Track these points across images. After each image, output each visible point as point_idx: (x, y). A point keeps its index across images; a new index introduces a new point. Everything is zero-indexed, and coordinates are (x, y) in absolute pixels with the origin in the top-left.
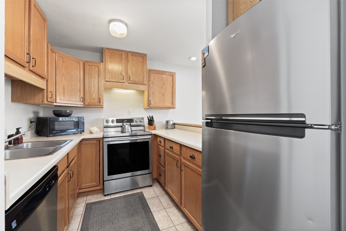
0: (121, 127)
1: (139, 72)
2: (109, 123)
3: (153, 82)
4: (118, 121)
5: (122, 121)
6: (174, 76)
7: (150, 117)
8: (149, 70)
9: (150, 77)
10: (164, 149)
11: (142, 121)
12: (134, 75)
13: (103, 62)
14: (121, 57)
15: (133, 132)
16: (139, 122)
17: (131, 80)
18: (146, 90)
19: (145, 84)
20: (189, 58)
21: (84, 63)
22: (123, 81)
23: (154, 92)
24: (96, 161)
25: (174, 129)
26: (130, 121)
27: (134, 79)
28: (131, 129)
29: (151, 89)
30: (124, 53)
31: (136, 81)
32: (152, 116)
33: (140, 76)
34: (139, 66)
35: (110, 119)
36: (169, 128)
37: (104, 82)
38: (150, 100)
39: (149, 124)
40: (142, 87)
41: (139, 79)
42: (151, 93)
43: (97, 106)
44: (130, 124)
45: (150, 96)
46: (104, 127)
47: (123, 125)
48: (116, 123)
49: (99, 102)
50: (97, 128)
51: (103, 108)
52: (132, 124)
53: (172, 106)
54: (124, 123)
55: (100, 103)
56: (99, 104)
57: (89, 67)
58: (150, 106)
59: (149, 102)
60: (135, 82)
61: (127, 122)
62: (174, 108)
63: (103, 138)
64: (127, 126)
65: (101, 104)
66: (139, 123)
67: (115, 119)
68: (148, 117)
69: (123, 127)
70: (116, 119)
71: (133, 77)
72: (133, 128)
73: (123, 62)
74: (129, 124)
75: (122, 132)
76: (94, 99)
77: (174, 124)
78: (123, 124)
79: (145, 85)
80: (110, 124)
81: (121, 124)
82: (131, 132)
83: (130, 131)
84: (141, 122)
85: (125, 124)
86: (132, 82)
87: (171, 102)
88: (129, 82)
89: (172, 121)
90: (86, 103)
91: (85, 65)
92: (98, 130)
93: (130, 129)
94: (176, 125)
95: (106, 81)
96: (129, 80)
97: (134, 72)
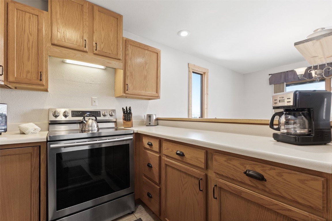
0: (80, 123)
1: (112, 40)
2: (58, 116)
3: (131, 58)
4: (75, 114)
5: (82, 114)
6: (158, 54)
7: (126, 108)
8: (125, 39)
9: (128, 49)
10: (158, 155)
11: (113, 114)
12: (102, 43)
13: (47, 11)
14: (82, 10)
15: (100, 131)
16: (109, 116)
17: (98, 49)
18: (122, 68)
19: (119, 59)
20: (179, 32)
21: (7, 3)
22: (85, 49)
23: (133, 73)
24: (31, 186)
25: (157, 126)
26: (95, 114)
27: (103, 49)
28: (98, 126)
29: (129, 69)
30: (86, 4)
31: (106, 52)
32: (130, 107)
33: (112, 45)
34: (111, 30)
35: (62, 111)
36: (152, 124)
37: (49, 45)
38: (127, 83)
39: (125, 119)
40: (114, 64)
41: (111, 50)
42: (128, 73)
43: (34, 87)
44: (96, 118)
45: (127, 79)
46: (50, 124)
47: (85, 120)
48: (72, 117)
49: (39, 78)
50: (36, 124)
51: (46, 90)
52: (98, 118)
53: (156, 95)
54: (86, 116)
55: (41, 80)
56: (39, 82)
57: (17, 12)
58: (127, 92)
59: (126, 86)
60: (104, 54)
61: (90, 116)
62: (158, 97)
63: (47, 141)
64: (90, 121)
65: (44, 82)
66: (108, 118)
67: (69, 111)
68: (123, 108)
69: (84, 123)
70: (72, 111)
71: (102, 46)
72: (101, 125)
73: (85, 17)
74: (94, 118)
75: (82, 131)
76: (28, 72)
77: (157, 119)
78: (84, 118)
79: (120, 61)
80: (61, 118)
81: (81, 118)
82: (98, 130)
83: (96, 129)
84: (111, 116)
85: (87, 119)
86: (100, 53)
87: (155, 89)
88: (95, 52)
89: (155, 115)
90: (11, 79)
91: (10, 8)
92: (37, 127)
93: (96, 126)
94: (159, 121)
95: (53, 44)
96: (94, 48)
97: (103, 38)
